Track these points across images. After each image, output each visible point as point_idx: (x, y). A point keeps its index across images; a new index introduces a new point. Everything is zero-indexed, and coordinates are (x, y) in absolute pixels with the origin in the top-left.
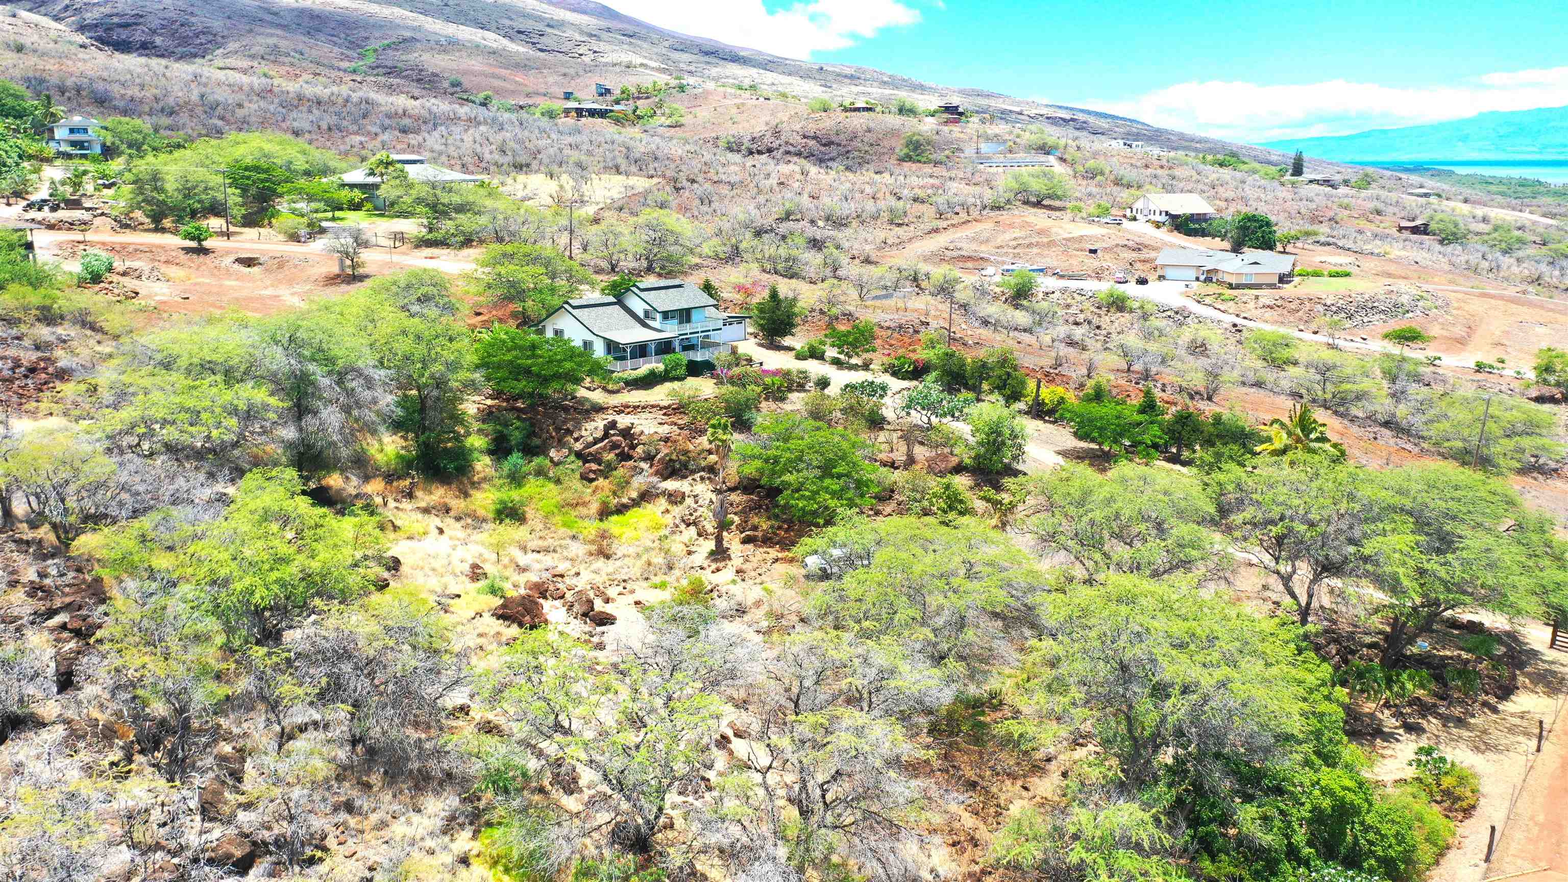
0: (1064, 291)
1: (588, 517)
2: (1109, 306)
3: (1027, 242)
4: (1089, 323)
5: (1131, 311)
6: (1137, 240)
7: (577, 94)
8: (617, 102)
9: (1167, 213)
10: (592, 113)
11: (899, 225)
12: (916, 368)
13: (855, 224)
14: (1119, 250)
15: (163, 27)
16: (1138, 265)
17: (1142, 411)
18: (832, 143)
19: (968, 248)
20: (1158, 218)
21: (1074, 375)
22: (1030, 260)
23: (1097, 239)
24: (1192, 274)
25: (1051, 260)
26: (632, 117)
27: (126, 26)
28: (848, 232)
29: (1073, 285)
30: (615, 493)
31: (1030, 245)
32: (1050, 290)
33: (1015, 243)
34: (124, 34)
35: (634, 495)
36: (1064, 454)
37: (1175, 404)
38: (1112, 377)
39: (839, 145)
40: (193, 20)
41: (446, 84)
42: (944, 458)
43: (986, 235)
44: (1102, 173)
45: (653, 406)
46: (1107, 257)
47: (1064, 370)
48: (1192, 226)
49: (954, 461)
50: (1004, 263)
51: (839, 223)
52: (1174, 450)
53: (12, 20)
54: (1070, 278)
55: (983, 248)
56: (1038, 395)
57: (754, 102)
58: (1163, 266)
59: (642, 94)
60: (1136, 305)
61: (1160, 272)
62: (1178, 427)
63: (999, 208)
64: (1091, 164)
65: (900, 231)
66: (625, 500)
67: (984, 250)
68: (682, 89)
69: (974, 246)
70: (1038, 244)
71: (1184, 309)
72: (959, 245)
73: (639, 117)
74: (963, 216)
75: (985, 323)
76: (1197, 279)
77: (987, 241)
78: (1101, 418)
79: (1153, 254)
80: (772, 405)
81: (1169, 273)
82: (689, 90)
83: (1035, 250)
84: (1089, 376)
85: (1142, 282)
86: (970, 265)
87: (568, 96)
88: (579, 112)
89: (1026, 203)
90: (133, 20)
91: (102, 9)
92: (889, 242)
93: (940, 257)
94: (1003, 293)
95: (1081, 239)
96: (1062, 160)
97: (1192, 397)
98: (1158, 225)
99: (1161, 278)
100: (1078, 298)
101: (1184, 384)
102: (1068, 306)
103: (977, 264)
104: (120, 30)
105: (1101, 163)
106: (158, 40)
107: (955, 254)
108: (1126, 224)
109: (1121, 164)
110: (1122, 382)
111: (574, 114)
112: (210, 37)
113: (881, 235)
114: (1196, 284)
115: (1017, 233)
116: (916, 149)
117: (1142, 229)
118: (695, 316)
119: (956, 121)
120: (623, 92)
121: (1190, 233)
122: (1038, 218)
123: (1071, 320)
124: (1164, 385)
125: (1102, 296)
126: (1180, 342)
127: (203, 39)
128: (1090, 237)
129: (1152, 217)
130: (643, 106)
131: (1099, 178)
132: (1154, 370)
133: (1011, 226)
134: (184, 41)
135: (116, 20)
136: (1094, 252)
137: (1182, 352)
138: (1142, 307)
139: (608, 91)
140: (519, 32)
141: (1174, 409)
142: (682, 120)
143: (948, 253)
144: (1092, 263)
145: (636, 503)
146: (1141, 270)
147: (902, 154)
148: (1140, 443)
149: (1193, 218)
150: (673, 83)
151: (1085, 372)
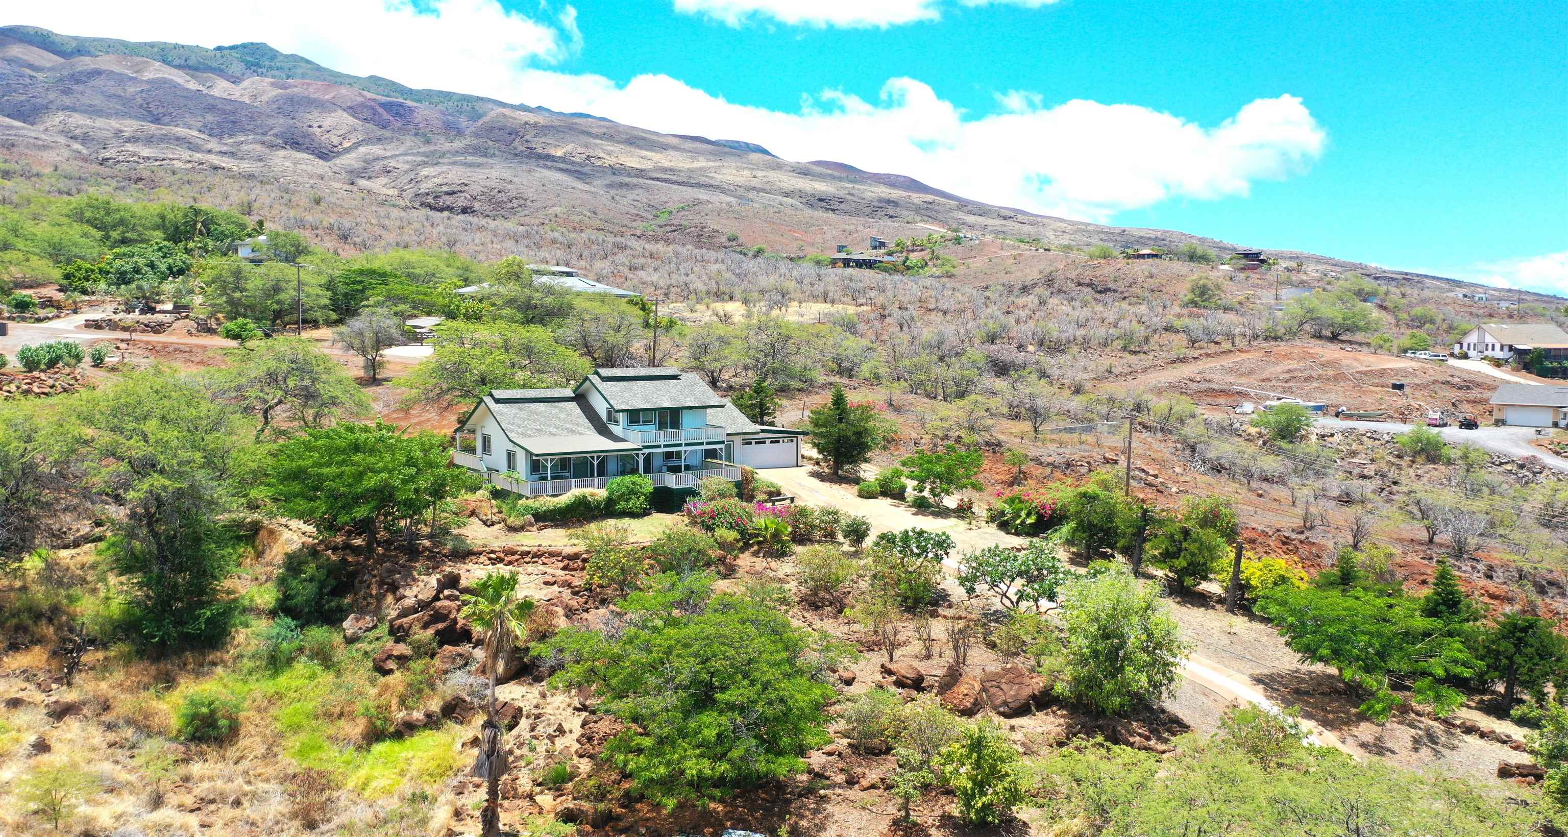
0: (1348, 433)
1: (347, 740)
2: (1416, 453)
3: (1306, 374)
4: (1383, 476)
5: (1449, 462)
6: (1466, 377)
7: (850, 248)
8: (890, 254)
9: (1511, 348)
10: (860, 264)
11: (1135, 353)
12: (1040, 517)
13: (1075, 349)
14: (1437, 387)
15: (483, 194)
16: (1465, 407)
17: (1431, 612)
18: (1109, 290)
19: (1220, 380)
20: (1498, 354)
21: (1330, 545)
22: (1308, 397)
23: (1405, 372)
24: (1549, 418)
25: (1336, 396)
26: (901, 267)
27: (452, 193)
28: (1062, 359)
29: (1362, 426)
30: (402, 702)
31: (1309, 379)
32: (1327, 431)
33: (1287, 376)
34: (449, 200)
35: (435, 705)
36: (1268, 682)
37: (1510, 600)
38: (1397, 550)
39: (1115, 291)
40: (510, 187)
41: (723, 239)
42: (1015, 677)
43: (1248, 365)
44: (1432, 322)
45: (552, 555)
46: (1418, 394)
47: (1315, 537)
48: (1548, 364)
49: (1037, 683)
50: (1268, 398)
51: (1055, 348)
52: (1501, 688)
53: (349, 187)
54: (1360, 418)
55: (1243, 380)
56: (1237, 571)
57: (1033, 253)
58: (1501, 407)
59: (916, 247)
60: (1454, 454)
61: (1497, 415)
62: (1506, 646)
63: (1276, 338)
64: (1418, 311)
65: (1132, 359)
66: (418, 715)
67: (1240, 384)
68: (958, 241)
69: (1231, 379)
70: (1319, 377)
71: (1533, 460)
72: (1208, 376)
73: (908, 268)
74: (1227, 346)
75: (1218, 469)
76: (1556, 425)
77: (1251, 372)
78: (1339, 620)
79: (1487, 394)
80: (760, 563)
81: (1510, 415)
82: (965, 243)
83: (1315, 384)
84: (1355, 546)
85: (1469, 425)
86: (1222, 401)
87: (841, 249)
88: (846, 263)
89: (1318, 336)
90: (459, 188)
91: (436, 180)
92: (1116, 371)
93: (1180, 388)
94: (1260, 435)
95: (1383, 373)
96: (1382, 307)
97: (1542, 591)
98: (1497, 363)
99: (1500, 423)
100: (1369, 443)
101: (1527, 567)
102: (1354, 454)
103: (1230, 401)
104: (447, 197)
105: (1431, 310)
106: (477, 206)
107: (1204, 386)
108: (1452, 362)
109: (1457, 314)
110: (1414, 558)
111: (840, 264)
112: (522, 202)
113: (1105, 362)
114: (1552, 431)
115: (1293, 365)
116: (1202, 294)
117: (1476, 366)
118: (687, 419)
119: (1254, 268)
120: (898, 245)
121: (1544, 373)
122: (1331, 352)
123: (1356, 471)
124: (1491, 568)
125: (1405, 439)
126: (1527, 507)
127: (515, 203)
128: (1397, 371)
129: (1489, 353)
130: (915, 258)
131: (1427, 326)
132: (1473, 541)
133: (1287, 356)
134: (499, 205)
135: (445, 189)
136: (1400, 387)
137: (1530, 522)
138: (1465, 457)
139: (882, 244)
140: (821, 200)
141: (1508, 609)
142: (953, 271)
143: (1193, 386)
144: (1398, 401)
145: (432, 722)
146: (1468, 411)
147: (1186, 299)
148: (1424, 674)
149: (1547, 354)
150: (951, 234)
151: (1351, 540)
